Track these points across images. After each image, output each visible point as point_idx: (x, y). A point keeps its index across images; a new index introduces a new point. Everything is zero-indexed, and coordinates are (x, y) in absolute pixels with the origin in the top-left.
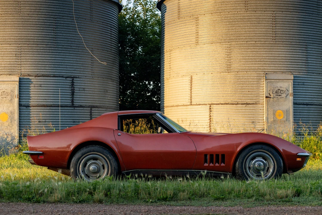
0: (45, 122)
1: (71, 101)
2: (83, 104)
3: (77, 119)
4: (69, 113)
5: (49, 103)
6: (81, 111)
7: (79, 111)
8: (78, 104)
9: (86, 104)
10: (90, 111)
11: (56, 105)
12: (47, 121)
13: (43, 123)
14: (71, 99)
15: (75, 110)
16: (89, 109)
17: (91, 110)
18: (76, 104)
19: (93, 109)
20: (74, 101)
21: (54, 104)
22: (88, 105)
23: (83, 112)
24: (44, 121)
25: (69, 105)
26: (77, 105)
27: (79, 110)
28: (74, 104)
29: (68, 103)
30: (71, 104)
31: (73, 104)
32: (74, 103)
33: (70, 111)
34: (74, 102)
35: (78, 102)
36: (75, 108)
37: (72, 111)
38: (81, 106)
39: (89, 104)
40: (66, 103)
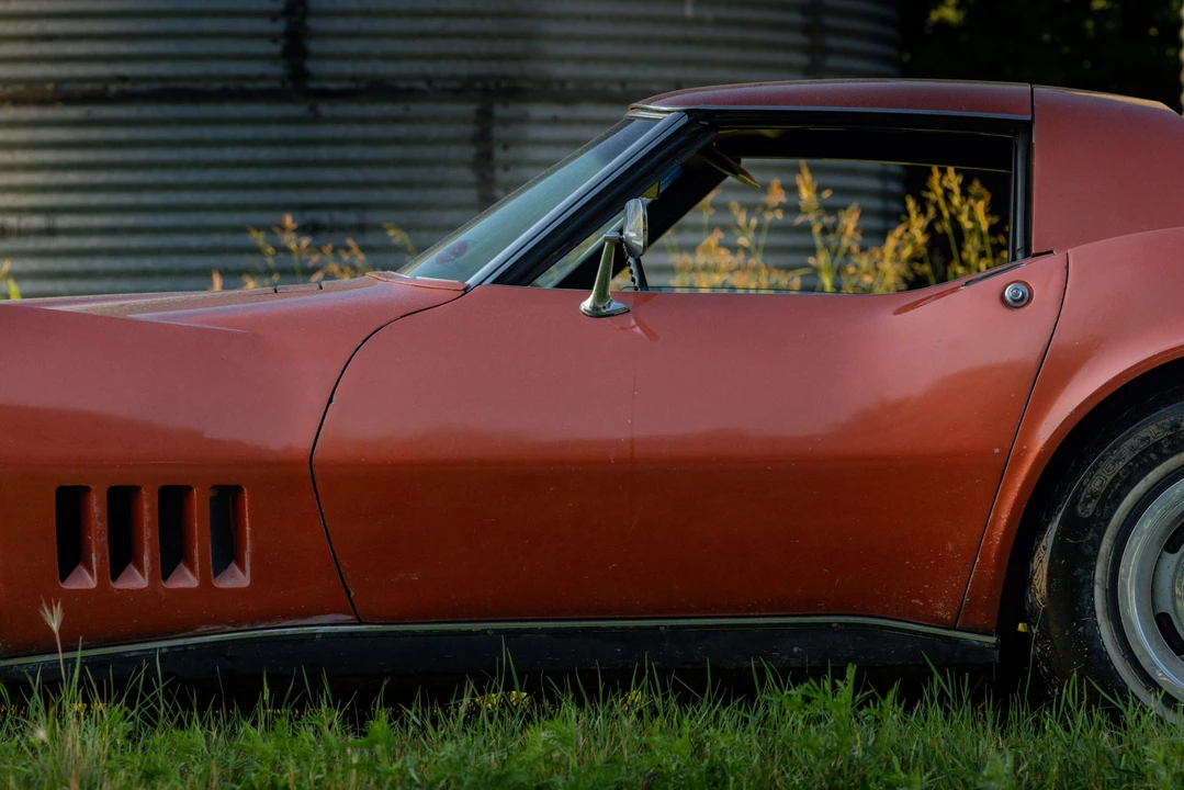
0: (51, 232)
1: (276, 49)
2: (407, 68)
3: (344, 207)
4: (264, 154)
5: (80, 70)
6: (376, 131)
7: (357, 131)
8: (348, 68)
9: (430, 68)
10: (470, 129)
11: (142, 87)
12: (64, 221)
13: (30, 244)
14: (280, 26)
15: (317, 119)
16: (468, 109)
17: (485, 117)
18: (330, 67)
19: (499, 110)
20: (314, 46)
21: (123, 79)
22: (452, 78)
23: (398, 141)
24: (37, 221)
25: (263, 85)
26: (335, 78)
27: (364, 121)
28: (307, 75)
29: (254, 68)
30: (277, 69)
31: (298, 75)
32: (312, 66)
33: (274, 132)
34: (305, 54)
35: (345, 57)
36: (325, 109)
37: (293, 132)
38: (379, 89)
39: (463, 69)
40: (234, 68)
